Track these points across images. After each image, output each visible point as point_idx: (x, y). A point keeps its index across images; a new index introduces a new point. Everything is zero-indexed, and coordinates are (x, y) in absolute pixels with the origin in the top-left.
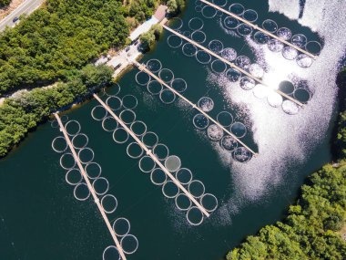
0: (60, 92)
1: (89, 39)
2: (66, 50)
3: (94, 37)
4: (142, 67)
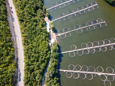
0: (53, 62)
1: (43, 42)
2: (42, 50)
3: (43, 40)
4: (59, 35)
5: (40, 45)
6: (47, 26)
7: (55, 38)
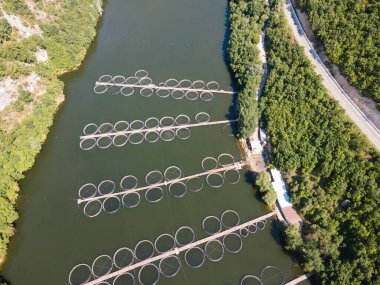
4: (238, 166)
6: (284, 191)
7: (249, 154)
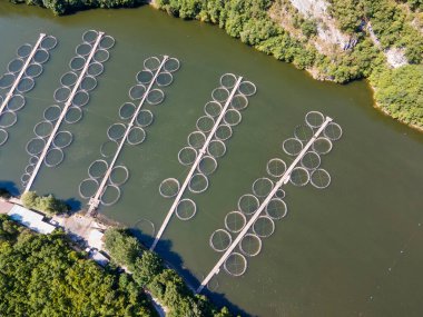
0: (163, 291)
4: (94, 202)
5: (70, 295)
6: (24, 220)
7: (96, 225)
